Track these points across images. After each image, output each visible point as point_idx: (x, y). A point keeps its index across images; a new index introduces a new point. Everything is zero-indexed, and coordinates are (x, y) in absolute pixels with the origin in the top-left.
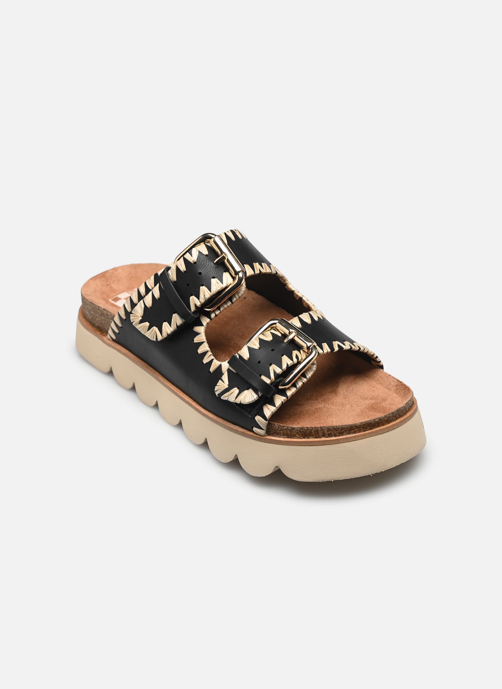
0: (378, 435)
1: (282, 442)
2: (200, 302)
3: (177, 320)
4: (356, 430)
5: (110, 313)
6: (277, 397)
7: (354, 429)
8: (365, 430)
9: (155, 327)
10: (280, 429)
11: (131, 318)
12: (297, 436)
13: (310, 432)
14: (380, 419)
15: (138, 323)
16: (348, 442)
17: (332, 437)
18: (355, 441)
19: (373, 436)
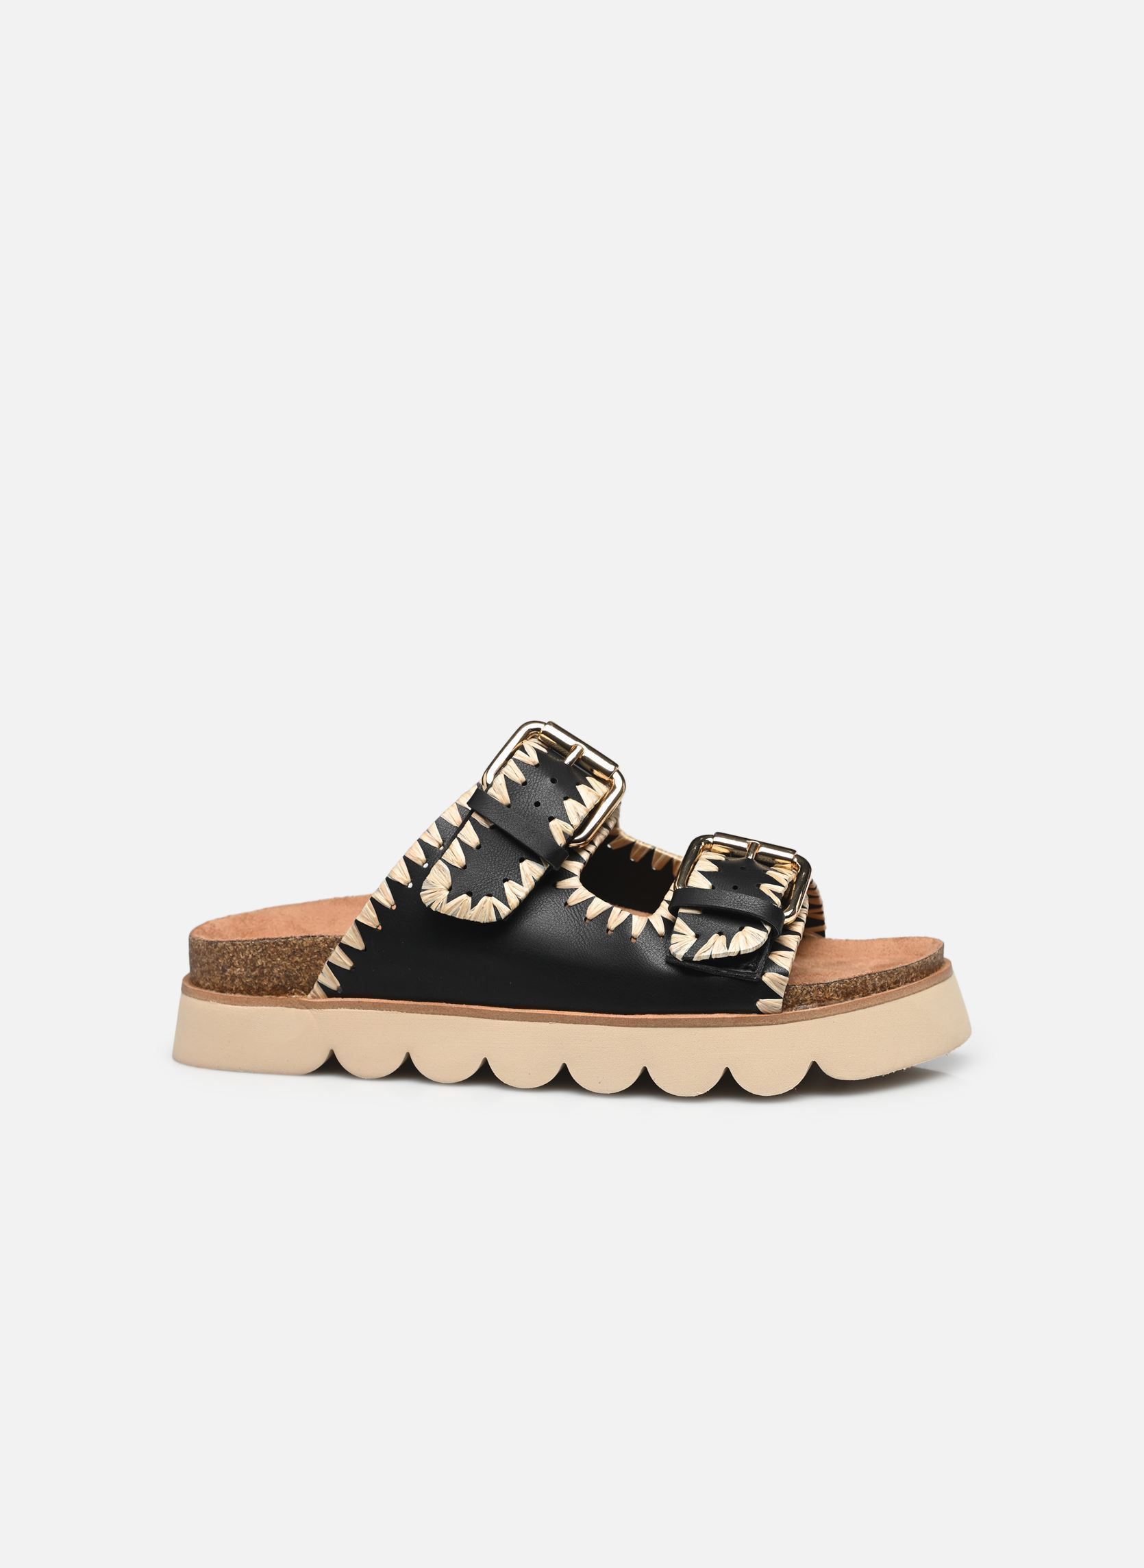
1: (815, 1014)
2: (572, 825)
3: (531, 871)
5: (321, 938)
6: (783, 939)
9: (485, 898)
10: (805, 992)
11: (424, 899)
12: (835, 999)
13: (855, 987)
15: (445, 900)
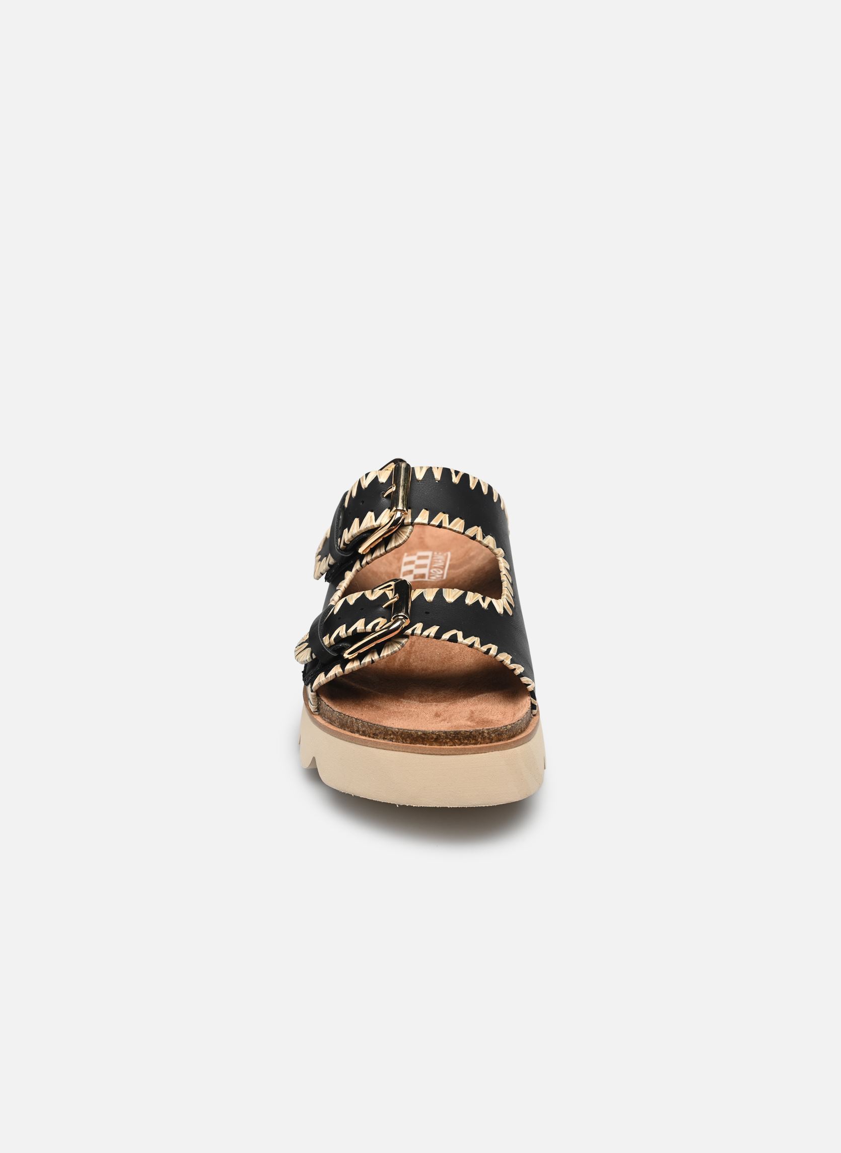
0: (415, 753)
4: (392, 736)
7: (390, 735)
8: (404, 741)
14: (425, 733)
16: (376, 748)
17: (366, 736)
18: (384, 749)
19: (408, 752)
